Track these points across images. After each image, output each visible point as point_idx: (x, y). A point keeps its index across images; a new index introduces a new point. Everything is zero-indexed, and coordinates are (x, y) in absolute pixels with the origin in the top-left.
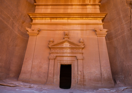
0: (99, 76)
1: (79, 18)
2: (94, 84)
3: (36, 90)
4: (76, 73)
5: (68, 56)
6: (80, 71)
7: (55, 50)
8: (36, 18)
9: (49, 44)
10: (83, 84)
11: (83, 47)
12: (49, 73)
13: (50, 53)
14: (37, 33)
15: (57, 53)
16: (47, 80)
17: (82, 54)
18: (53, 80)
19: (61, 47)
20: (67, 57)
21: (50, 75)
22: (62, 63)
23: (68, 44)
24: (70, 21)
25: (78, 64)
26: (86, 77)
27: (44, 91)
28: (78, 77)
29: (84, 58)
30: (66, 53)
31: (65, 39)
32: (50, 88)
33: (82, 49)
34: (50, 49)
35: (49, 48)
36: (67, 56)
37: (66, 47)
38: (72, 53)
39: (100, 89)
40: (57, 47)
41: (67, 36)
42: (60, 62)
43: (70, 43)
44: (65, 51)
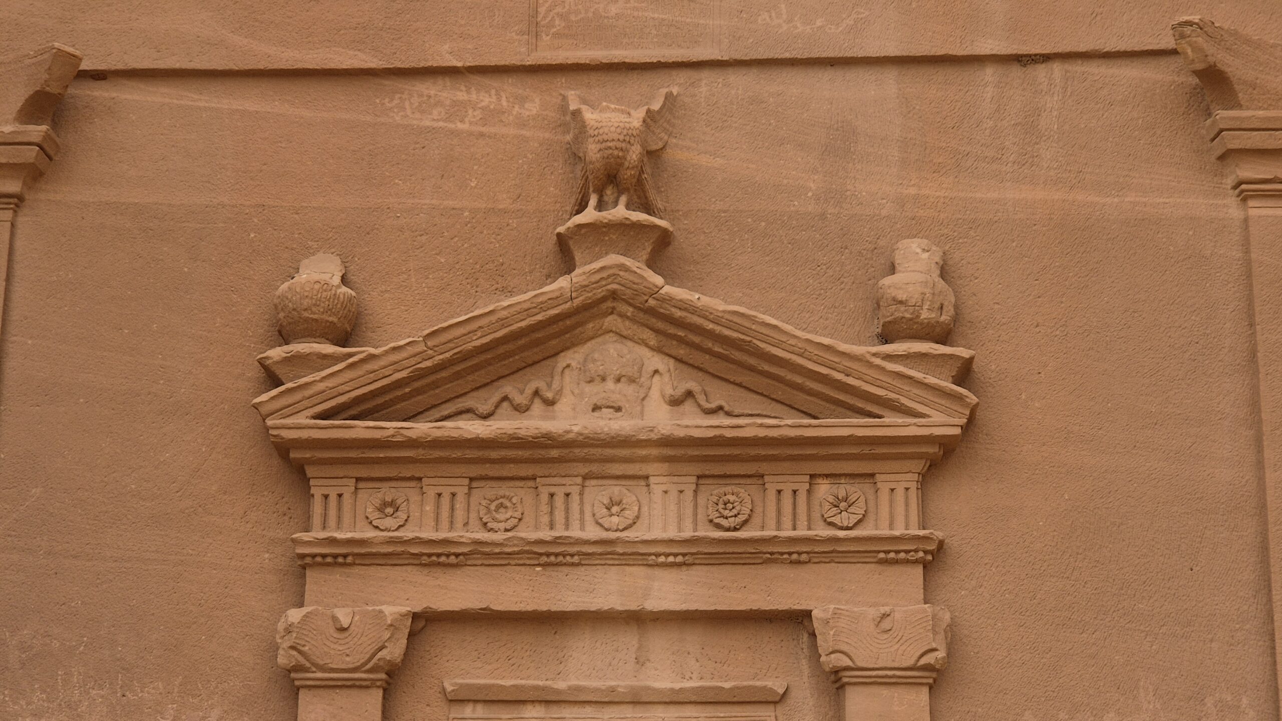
5: (653, 604)
7: (388, 492)
9: (271, 378)
11: (941, 420)
13: (297, 567)
14: (30, 154)
15: (439, 558)
17: (933, 558)
19: (503, 426)
20: (628, 637)
23: (656, 361)
30: (609, 551)
31: (593, 268)
33: (933, 464)
34: (299, 469)
35: (282, 449)
36: (632, 617)
37: (609, 426)
38: (728, 549)
40: (423, 431)
43: (690, 341)
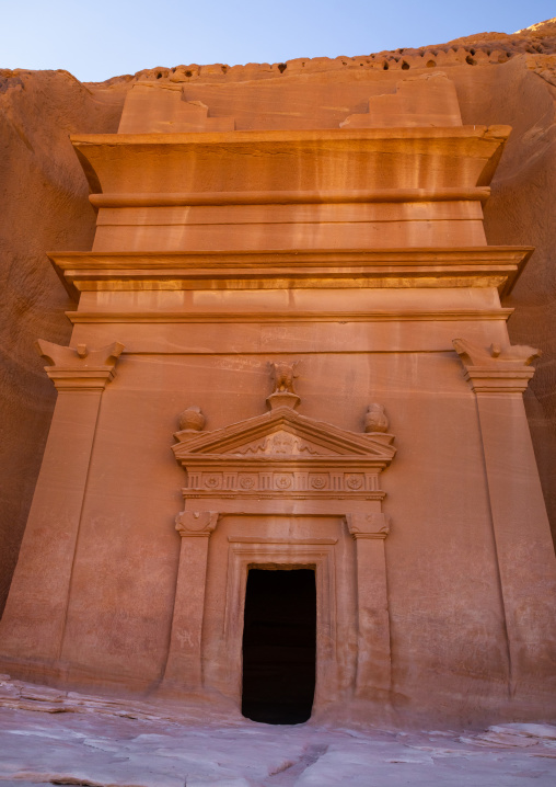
0: (493, 640)
1: (360, 281)
2: (459, 697)
3: (96, 733)
4: (346, 620)
5: (295, 512)
6: (373, 612)
7: (212, 476)
8: (99, 283)
9: (177, 440)
10: (391, 692)
11: (386, 456)
12: (175, 619)
13: (183, 499)
14: (107, 375)
15: (227, 496)
16: (164, 668)
17: (384, 499)
18: (198, 664)
19: (249, 455)
20: (287, 523)
21: (181, 637)
22: (259, 560)
23: (296, 438)
24: (304, 298)
25: (355, 563)
26: (410, 651)
27: (144, 736)
28: (355, 647)
29: (391, 525)
30: (281, 494)
31: (278, 409)
32: (181, 717)
33: (383, 469)
34: (184, 468)
35: (179, 462)
36: (288, 516)
37: (281, 456)
38: (319, 495)
39: (497, 729)
40: (224, 456)
41: (284, 392)
42: (242, 554)
43: (307, 432)
44: (276, 481)
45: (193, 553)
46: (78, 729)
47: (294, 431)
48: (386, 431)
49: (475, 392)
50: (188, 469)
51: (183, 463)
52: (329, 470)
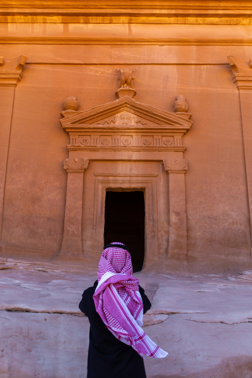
0: (243, 227)
1: (172, 19)
2: (223, 257)
3: (27, 280)
4: (163, 218)
5: (134, 158)
6: (177, 214)
7: (84, 138)
8: (9, 17)
9: (62, 116)
10: (187, 255)
11: (186, 126)
12: (66, 218)
13: (67, 151)
14: (18, 76)
15: (94, 149)
16: (61, 245)
17: (185, 151)
18: (80, 242)
19: (106, 126)
20: (128, 164)
21: (69, 228)
22: (113, 186)
23: (133, 116)
24: (138, 30)
25: (168, 187)
26: (197, 234)
27: (55, 281)
28: (168, 232)
29: (188, 166)
30: (125, 148)
31: (123, 98)
32: (72, 270)
33: (185, 134)
34: (68, 133)
35: (64, 129)
36: (129, 161)
37: (125, 126)
38: (147, 148)
39: (247, 273)
40: (91, 126)
41: (126, 87)
42: (103, 182)
43: (140, 111)
44: (122, 140)
45: (75, 182)
46: (16, 278)
47: (133, 111)
48: (186, 112)
49: (238, 89)
50: (70, 134)
51: (67, 130)
52: (153, 134)
